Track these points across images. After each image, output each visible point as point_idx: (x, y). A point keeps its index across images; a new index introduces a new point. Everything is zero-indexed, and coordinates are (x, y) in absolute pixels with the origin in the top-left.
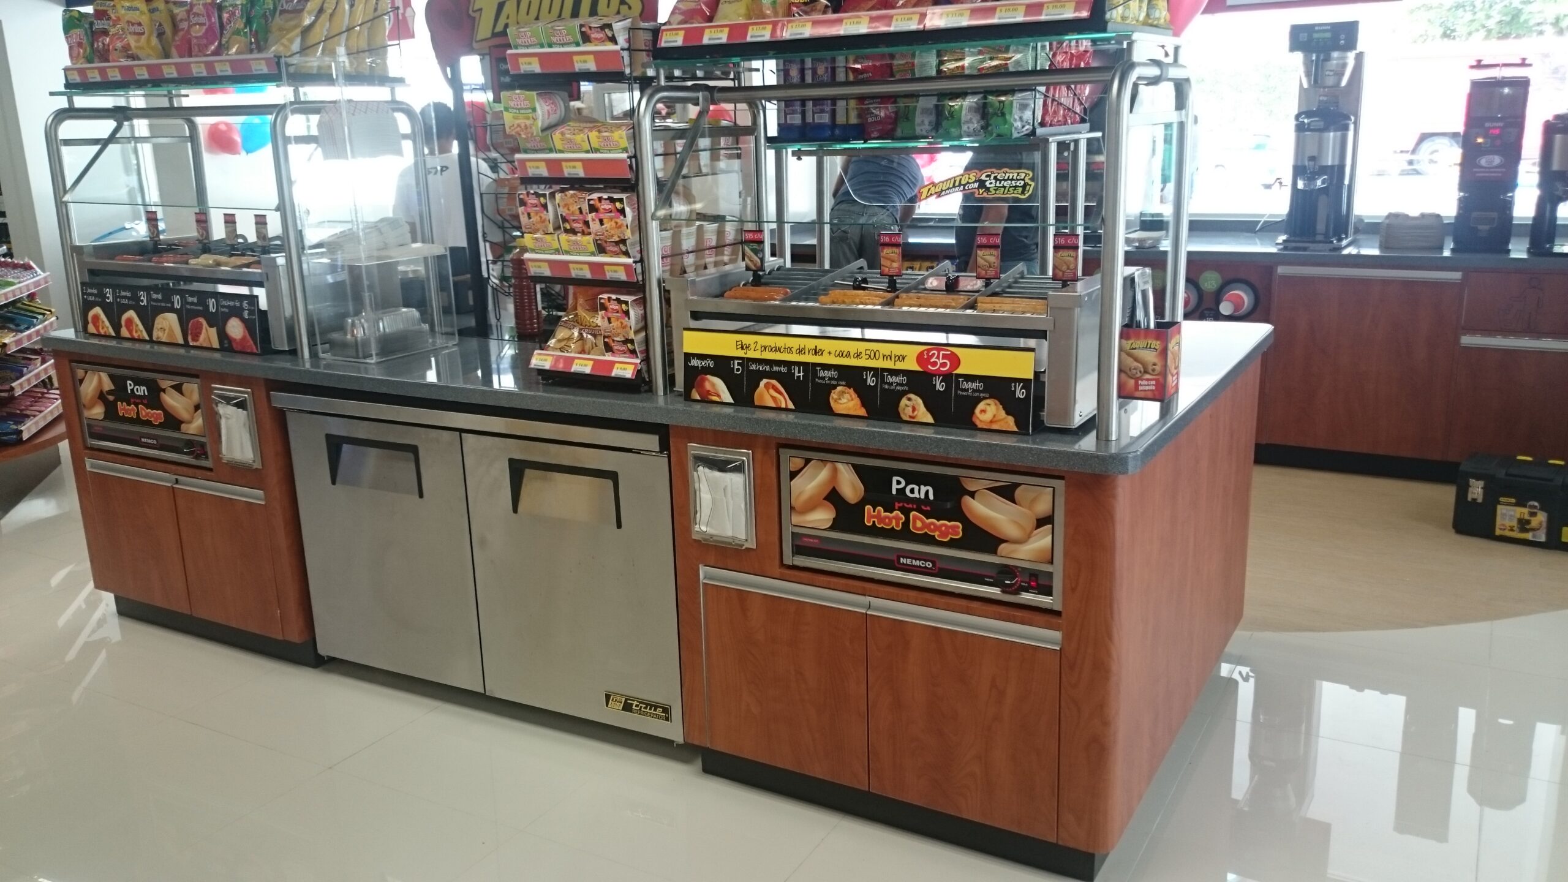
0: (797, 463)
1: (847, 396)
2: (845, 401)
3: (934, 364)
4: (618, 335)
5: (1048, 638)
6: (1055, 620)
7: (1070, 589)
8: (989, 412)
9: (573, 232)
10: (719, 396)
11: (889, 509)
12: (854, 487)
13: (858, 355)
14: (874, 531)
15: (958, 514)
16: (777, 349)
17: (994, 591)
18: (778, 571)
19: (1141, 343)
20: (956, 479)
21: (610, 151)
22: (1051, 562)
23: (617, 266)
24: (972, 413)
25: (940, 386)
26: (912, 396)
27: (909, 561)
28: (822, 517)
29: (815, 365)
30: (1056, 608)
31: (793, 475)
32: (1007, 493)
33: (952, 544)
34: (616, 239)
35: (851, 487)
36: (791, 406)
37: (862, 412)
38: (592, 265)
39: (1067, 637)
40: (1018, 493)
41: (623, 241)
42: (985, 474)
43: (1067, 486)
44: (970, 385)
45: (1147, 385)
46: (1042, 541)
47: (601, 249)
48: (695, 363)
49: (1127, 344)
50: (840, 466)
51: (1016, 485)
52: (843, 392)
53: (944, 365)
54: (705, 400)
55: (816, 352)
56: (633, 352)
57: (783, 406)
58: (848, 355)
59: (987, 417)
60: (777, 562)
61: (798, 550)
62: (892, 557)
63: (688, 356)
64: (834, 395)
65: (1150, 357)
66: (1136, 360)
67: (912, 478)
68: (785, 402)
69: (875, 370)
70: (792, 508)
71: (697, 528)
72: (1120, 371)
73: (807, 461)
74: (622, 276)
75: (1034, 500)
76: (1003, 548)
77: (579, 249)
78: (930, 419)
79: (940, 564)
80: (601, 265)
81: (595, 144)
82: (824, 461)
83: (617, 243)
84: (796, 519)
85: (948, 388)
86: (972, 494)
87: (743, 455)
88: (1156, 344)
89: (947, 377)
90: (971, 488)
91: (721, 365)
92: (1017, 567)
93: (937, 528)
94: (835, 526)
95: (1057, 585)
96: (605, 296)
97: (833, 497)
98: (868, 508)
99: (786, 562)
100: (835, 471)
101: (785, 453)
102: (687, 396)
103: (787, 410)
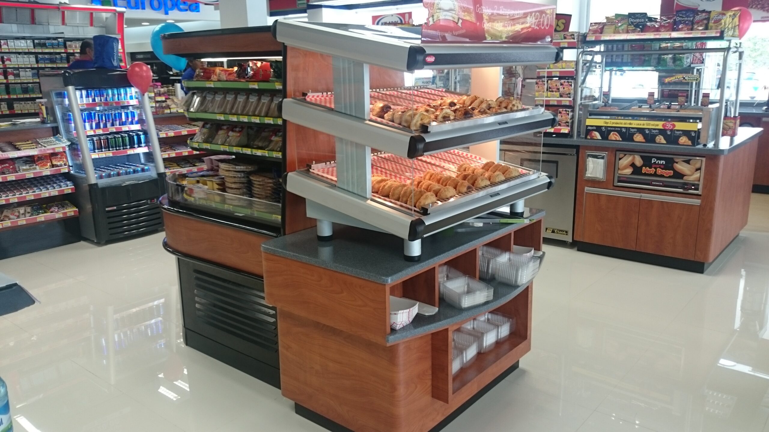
0: (622, 155)
1: (639, 136)
2: (638, 138)
3: (668, 127)
4: (564, 121)
5: (697, 202)
6: (699, 197)
7: (705, 187)
8: (683, 140)
9: (552, 91)
10: (596, 137)
11: (650, 168)
12: (640, 162)
13: (644, 125)
14: (645, 174)
15: (672, 168)
16: (617, 123)
17: (681, 190)
18: (612, 187)
19: (729, 121)
20: (672, 159)
21: (568, 68)
22: (699, 181)
23: (566, 101)
24: (678, 140)
25: (669, 133)
26: (660, 136)
27: (655, 183)
28: (629, 171)
29: (629, 128)
30: (699, 194)
31: (620, 159)
32: (688, 162)
33: (670, 177)
34: (568, 93)
35: (639, 161)
36: (621, 139)
37: (644, 141)
38: (558, 101)
39: (702, 202)
40: (691, 162)
41: (570, 94)
42: (682, 157)
43: (706, 159)
44: (678, 133)
45: (730, 132)
46: (697, 175)
47: (561, 96)
48: (589, 128)
49: (725, 121)
50: (636, 156)
51: (690, 160)
52: (638, 135)
53: (670, 127)
54: (592, 139)
55: (630, 124)
56: (568, 126)
57: (618, 139)
58: (641, 125)
59: (683, 141)
60: (612, 185)
61: (619, 181)
62: (650, 182)
63: (587, 126)
64: (635, 136)
65: (731, 125)
66: (727, 125)
67: (658, 158)
68: (619, 138)
69: (649, 129)
70: (619, 169)
71: (587, 175)
72: (723, 129)
73: (625, 155)
74: (568, 103)
75: (695, 164)
76: (685, 178)
77: (554, 96)
78: (665, 142)
79: (665, 184)
80: (561, 101)
81: (563, 67)
82: (631, 155)
83: (567, 94)
84: (620, 172)
85: (671, 133)
86: (677, 163)
87: (604, 154)
88: (733, 121)
89: (671, 130)
90: (677, 160)
91: (598, 129)
92: (688, 183)
93: (665, 173)
94: (633, 173)
95: (701, 187)
96: (561, 110)
97: (633, 165)
98: (644, 168)
99: (615, 185)
100: (634, 158)
101: (618, 153)
102: (586, 138)
103: (619, 141)
